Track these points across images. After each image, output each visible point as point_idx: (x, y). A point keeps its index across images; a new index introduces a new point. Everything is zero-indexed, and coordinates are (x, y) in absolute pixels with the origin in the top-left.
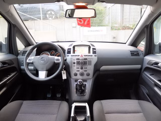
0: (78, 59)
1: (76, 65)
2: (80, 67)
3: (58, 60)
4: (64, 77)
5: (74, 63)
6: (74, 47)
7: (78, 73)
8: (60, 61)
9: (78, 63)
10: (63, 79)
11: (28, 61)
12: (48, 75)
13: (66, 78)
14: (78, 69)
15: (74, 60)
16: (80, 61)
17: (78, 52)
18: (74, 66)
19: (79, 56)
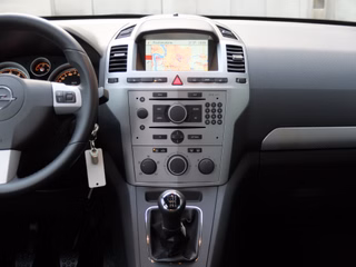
0: (161, 96)
1: (149, 121)
2: (169, 132)
3: (69, 98)
4: (97, 177)
5: (143, 114)
6: (141, 41)
7: (161, 159)
8: (79, 102)
9: (161, 114)
10: (92, 185)
12: (22, 170)
13: (103, 183)
14: (160, 143)
15: (142, 100)
16: (168, 106)
17: (160, 62)
18: (142, 128)
19: (164, 80)
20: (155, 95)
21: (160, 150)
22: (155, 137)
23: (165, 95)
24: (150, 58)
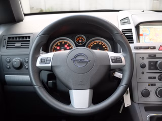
0: (153, 56)
1: (147, 69)
2: (157, 75)
4: (127, 102)
5: (143, 66)
7: (152, 90)
9: (153, 66)
10: (126, 106)
11: (38, 64)
12: (95, 100)
13: (130, 104)
14: (152, 81)
15: (143, 58)
16: (157, 62)
17: (147, 37)
18: (143, 73)
19: (154, 48)
20: (150, 56)
21: (152, 85)
22: (150, 78)
23: (155, 56)
24: (142, 35)
